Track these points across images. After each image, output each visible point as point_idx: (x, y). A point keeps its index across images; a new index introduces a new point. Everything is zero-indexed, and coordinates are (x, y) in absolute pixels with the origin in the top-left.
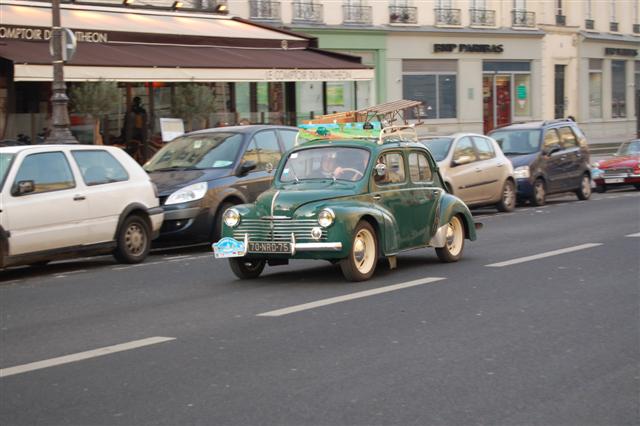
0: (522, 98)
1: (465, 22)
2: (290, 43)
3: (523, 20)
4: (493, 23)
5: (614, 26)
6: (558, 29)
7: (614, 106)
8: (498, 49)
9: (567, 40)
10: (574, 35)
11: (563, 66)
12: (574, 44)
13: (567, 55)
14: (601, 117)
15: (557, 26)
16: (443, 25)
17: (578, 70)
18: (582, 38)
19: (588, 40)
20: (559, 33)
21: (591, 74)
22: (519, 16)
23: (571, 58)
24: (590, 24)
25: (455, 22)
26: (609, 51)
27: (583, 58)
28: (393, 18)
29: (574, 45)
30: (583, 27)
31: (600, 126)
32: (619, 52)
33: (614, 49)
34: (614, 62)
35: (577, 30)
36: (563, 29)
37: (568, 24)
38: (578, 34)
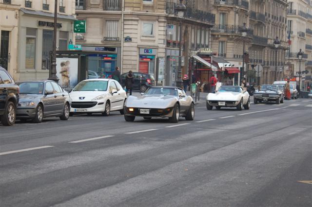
5: (46, 7)
6: (5, 6)
7: (43, 61)
9: (11, 14)
10: (17, 11)
11: (9, 31)
13: (12, 25)
14: (34, 68)
15: (4, 3)
17: (18, 35)
18: (22, 13)
19: (25, 14)
20: (6, 8)
21: (28, 39)
23: (14, 27)
24: (29, 4)
26: (41, 24)
27: (23, 27)
29: (16, 18)
30: (23, 6)
31: (34, 75)
32: (48, 24)
33: (45, 22)
34: (44, 31)
35: (19, 8)
36: (8, 6)
37: (12, 3)
38: (19, 10)
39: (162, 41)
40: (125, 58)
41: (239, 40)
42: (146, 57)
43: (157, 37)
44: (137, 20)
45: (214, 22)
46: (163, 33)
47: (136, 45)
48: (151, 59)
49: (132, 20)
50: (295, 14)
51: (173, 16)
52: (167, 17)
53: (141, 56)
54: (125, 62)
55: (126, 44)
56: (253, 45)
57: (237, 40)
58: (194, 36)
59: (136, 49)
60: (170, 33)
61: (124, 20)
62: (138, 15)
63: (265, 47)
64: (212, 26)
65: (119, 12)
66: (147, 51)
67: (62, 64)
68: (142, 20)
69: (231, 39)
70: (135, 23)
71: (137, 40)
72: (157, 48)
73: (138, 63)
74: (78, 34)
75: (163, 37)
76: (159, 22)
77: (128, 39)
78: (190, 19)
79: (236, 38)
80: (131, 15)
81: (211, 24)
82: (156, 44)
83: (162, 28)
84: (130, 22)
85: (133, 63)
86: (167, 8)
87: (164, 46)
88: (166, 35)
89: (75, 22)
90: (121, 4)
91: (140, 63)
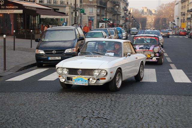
0: (62, 21)
1: (52, 3)
2: (52, 10)
3: (62, 3)
4: (57, 4)
6: (67, 5)
8: (58, 10)
12: (69, 8)
13: (68, 11)
16: (48, 4)
19: (72, 8)
22: (61, 2)
24: (71, 4)
25: (50, 3)
26: (74, 10)
27: (70, 12)
28: (40, 2)
37: (69, 4)
38: (70, 6)
39: (96, 15)
40: (83, 21)
41: (111, 13)
42: (91, 20)
43: (94, 13)
44: (87, 7)
45: (106, 6)
46: (96, 11)
47: (87, 16)
48: (92, 21)
49: (86, 7)
50: (122, 1)
51: (99, 5)
52: (97, 6)
53: (89, 20)
54: (84, 22)
55: (84, 16)
56: (114, 14)
57: (110, 13)
58: (104, 13)
59: (87, 17)
60: (98, 11)
61: (83, 7)
62: (88, 5)
63: (116, 14)
64: (105, 8)
65: (81, 4)
66: (91, 18)
67: (102, 25)
68: (89, 7)
69: (108, 12)
70: (87, 8)
71: (88, 14)
72: (94, 17)
73: (88, 22)
74: (82, 14)
75: (96, 13)
76: (95, 7)
77: (85, 14)
78: (102, 6)
79: (110, 12)
80: (86, 5)
81: (105, 7)
82: (94, 15)
83: (96, 10)
84: (85, 8)
85: (86, 22)
86: (97, 2)
87: (96, 16)
88: (97, 12)
89: (81, 10)
90: (82, 1)
91: (89, 22)
